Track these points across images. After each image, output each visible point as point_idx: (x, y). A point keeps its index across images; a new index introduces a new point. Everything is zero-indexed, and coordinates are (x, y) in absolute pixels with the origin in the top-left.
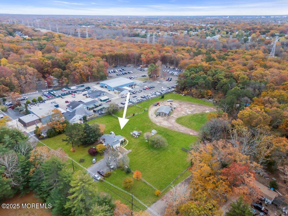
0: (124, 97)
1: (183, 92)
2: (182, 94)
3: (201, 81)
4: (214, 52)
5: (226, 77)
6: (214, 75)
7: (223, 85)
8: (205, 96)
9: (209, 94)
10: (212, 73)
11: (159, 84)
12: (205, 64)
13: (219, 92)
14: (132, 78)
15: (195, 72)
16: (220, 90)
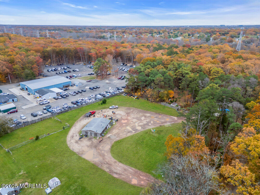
0: (44, 103)
1: (136, 94)
2: (134, 97)
3: (159, 77)
4: (177, 47)
5: (193, 71)
6: (176, 70)
7: (191, 82)
8: (165, 98)
9: (171, 96)
10: (174, 67)
11: (107, 83)
12: (165, 57)
13: (185, 92)
14: (73, 76)
15: (151, 66)
16: (186, 90)
